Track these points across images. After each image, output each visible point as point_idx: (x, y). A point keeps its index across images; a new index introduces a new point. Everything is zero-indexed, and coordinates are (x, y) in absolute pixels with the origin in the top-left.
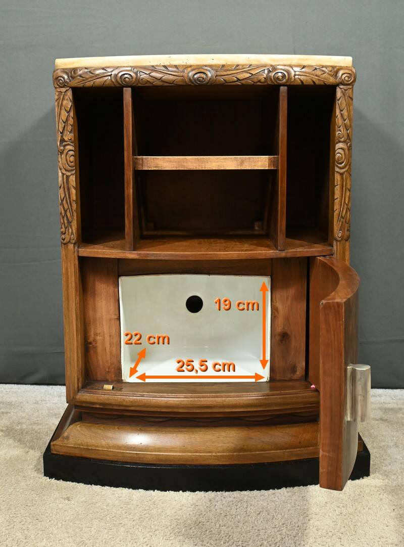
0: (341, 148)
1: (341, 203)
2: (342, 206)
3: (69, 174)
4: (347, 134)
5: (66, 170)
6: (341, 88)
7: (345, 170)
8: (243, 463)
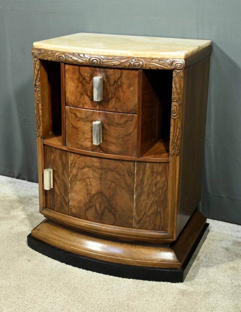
0: (175, 105)
1: (174, 135)
2: (174, 137)
3: (38, 102)
4: (178, 98)
5: (37, 100)
6: (175, 72)
7: (176, 117)
8: (112, 262)
